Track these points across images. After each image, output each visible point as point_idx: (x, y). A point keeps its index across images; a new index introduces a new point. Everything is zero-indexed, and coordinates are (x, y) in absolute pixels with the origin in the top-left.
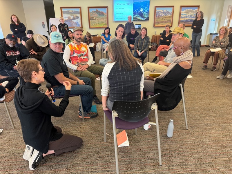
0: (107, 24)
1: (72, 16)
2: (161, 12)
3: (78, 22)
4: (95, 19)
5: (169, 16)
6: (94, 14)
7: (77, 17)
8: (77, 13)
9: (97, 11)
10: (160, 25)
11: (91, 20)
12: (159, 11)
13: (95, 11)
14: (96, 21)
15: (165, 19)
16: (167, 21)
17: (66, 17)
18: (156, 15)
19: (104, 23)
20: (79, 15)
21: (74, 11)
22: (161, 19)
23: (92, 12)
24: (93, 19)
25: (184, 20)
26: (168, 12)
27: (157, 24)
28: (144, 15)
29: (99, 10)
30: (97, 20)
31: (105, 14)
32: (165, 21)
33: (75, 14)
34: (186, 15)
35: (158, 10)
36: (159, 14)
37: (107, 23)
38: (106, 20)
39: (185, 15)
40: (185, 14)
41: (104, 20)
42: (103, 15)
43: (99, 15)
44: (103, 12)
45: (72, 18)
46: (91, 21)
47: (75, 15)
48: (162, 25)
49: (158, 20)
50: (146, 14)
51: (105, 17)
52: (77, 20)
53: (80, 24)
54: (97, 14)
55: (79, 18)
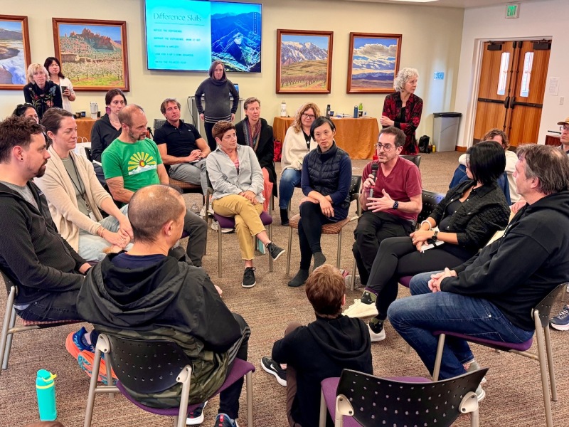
0: (123, 77)
2: (295, 48)
3: (14, 69)
4: (81, 61)
5: (320, 62)
6: (78, 42)
7: (11, 49)
9: (86, 35)
10: (296, 87)
12: (290, 46)
13: (81, 33)
14: (84, 67)
15: (308, 69)
16: (314, 75)
18: (283, 56)
19: (114, 75)
20: (19, 45)
22: (299, 68)
23: (68, 36)
24: (74, 62)
25: (363, 74)
26: (315, 50)
27: (285, 84)
28: (247, 54)
29: (95, 30)
30: (87, 63)
31: (116, 45)
32: (308, 74)
34: (367, 59)
35: (287, 41)
36: (290, 54)
37: (123, 74)
38: (121, 64)
39: (364, 61)
40: (364, 58)
41: (114, 63)
42: (111, 48)
43: (96, 47)
44: (109, 39)
48: (300, 86)
49: (290, 72)
50: (253, 51)
51: (117, 55)
52: (12, 62)
53: (23, 76)
54: (89, 43)
55: (19, 54)
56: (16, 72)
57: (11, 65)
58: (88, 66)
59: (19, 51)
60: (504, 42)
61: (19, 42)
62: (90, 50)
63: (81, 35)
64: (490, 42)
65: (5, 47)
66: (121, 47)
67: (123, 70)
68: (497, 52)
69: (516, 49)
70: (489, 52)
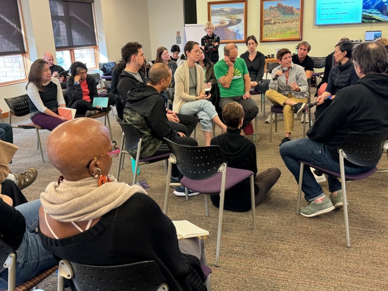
0: (299, 31)
1: (227, 19)
3: (238, 31)
4: (275, 23)
6: (273, 11)
7: (237, 19)
8: (239, 12)
9: (279, 7)
11: (264, 24)
13: (276, 6)
14: (275, 27)
17: (216, 20)
19: (294, 30)
20: (241, 17)
21: (233, 9)
23: (269, 8)
24: (271, 24)
30: (278, 24)
31: (297, 11)
33: (235, 14)
37: (299, 29)
38: (299, 23)
41: (294, 23)
42: (293, 14)
43: (284, 14)
44: (292, 8)
45: (228, 23)
46: (264, 27)
47: (233, 16)
51: (297, 17)
52: (237, 27)
53: (242, 35)
54: (280, 11)
55: (241, 22)
56: (239, 32)
57: (237, 29)
58: (278, 26)
59: (241, 20)
61: (242, 15)
62: (280, 16)
63: (276, 7)
65: (235, 19)
66: (300, 12)
67: (299, 27)
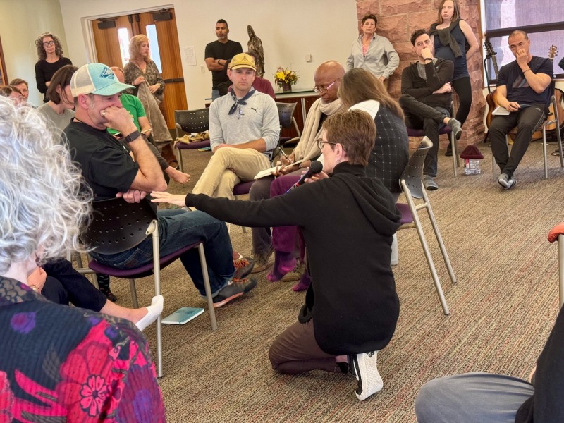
60: (116, 18)
64: (99, 19)
68: (111, 30)
69: (134, 24)
70: (100, 32)
